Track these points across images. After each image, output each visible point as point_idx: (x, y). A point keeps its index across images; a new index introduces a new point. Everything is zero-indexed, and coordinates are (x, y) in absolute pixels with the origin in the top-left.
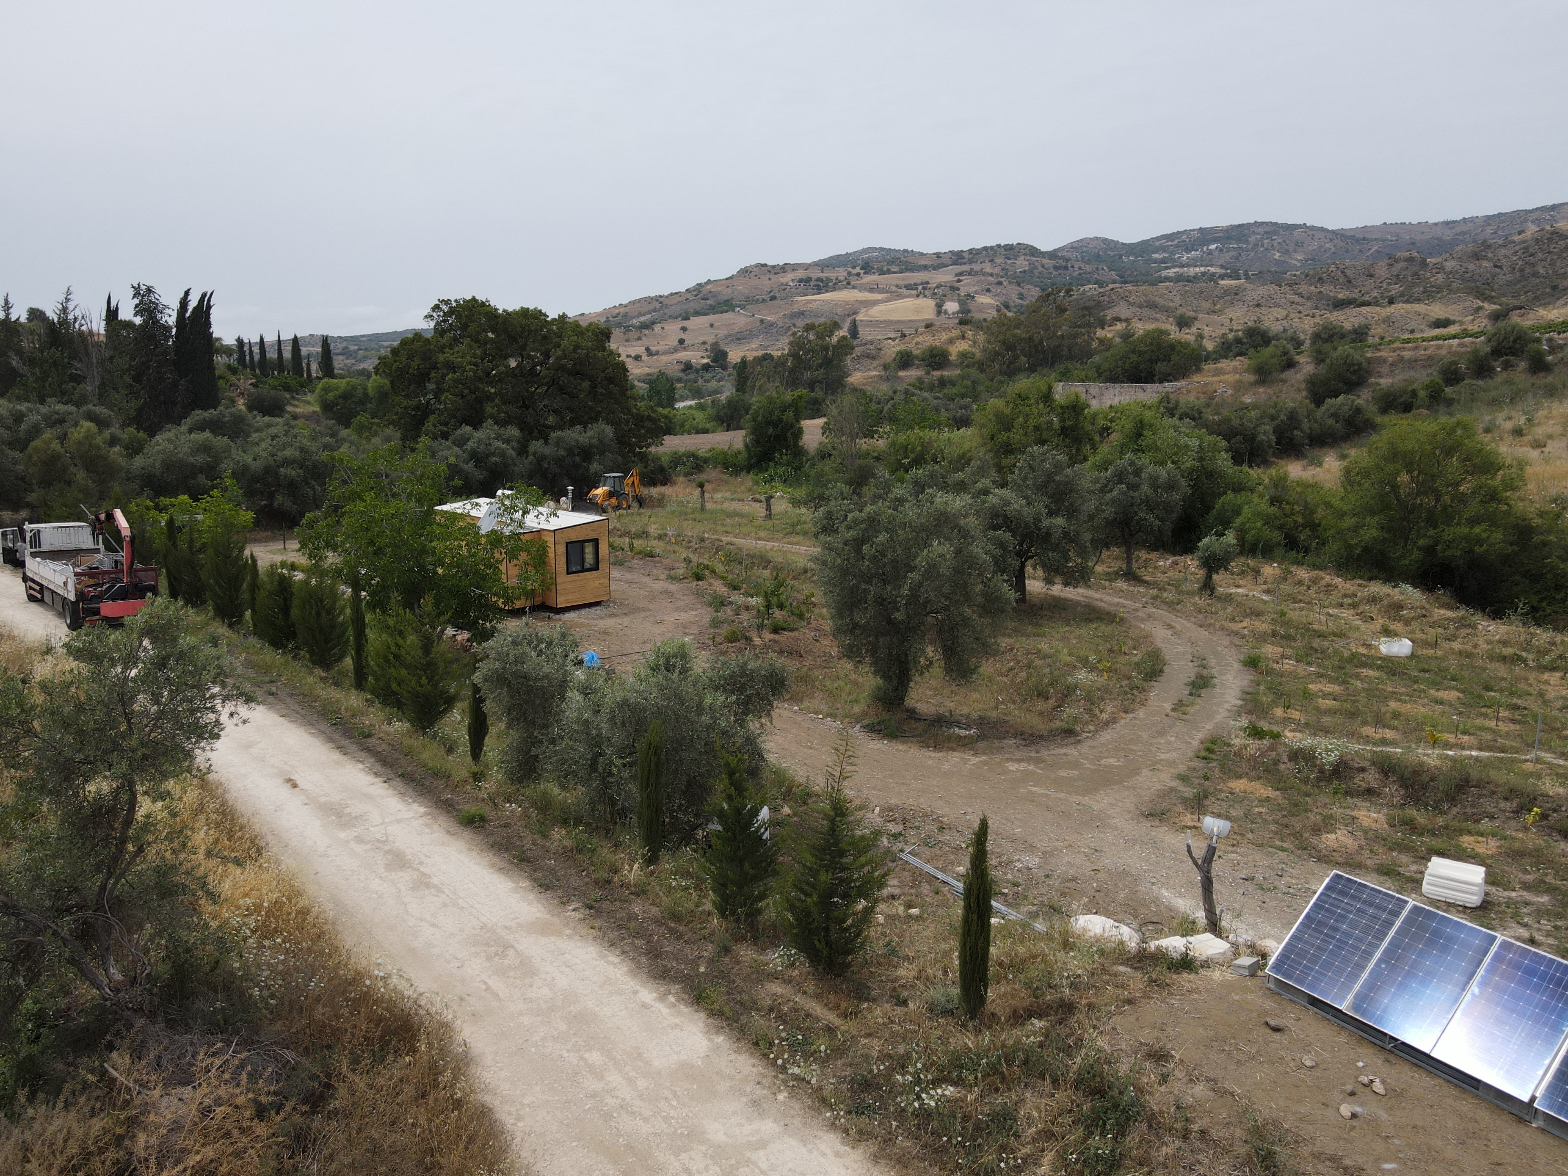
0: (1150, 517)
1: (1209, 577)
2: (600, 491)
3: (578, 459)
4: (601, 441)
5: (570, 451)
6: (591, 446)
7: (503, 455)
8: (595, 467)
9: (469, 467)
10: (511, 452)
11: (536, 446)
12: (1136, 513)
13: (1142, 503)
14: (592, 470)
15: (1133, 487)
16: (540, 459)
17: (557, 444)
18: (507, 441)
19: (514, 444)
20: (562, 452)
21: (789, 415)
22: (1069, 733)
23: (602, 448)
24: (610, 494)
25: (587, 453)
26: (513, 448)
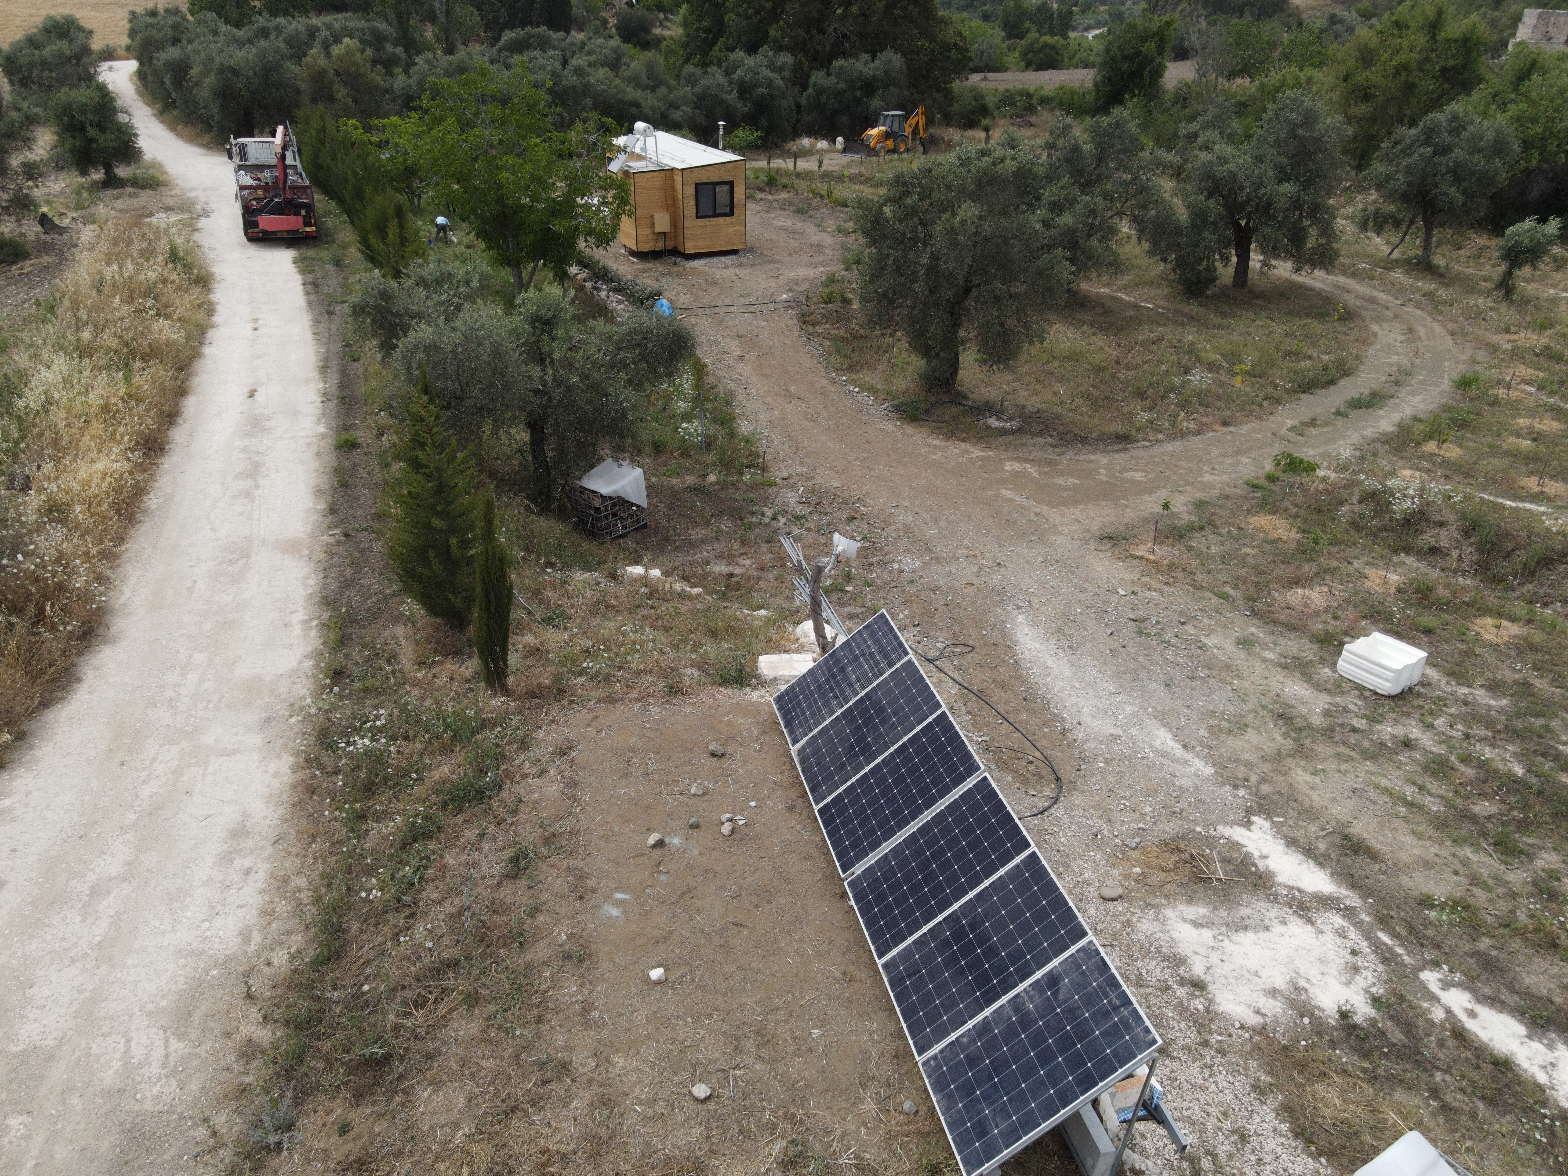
0: (1452, 191)
1: (1509, 274)
2: (874, 132)
3: (858, 94)
4: (886, 72)
5: (851, 83)
6: (875, 78)
7: (770, 84)
8: (876, 102)
9: (731, 98)
10: (780, 82)
11: (818, 77)
12: (1436, 186)
13: (1448, 171)
14: (872, 108)
15: (1443, 150)
16: (820, 91)
17: (838, 76)
18: (779, 70)
19: (785, 73)
20: (842, 85)
21: (1150, 46)
22: (1123, 439)
23: (887, 81)
24: (887, 136)
25: (869, 87)
26: (783, 79)
